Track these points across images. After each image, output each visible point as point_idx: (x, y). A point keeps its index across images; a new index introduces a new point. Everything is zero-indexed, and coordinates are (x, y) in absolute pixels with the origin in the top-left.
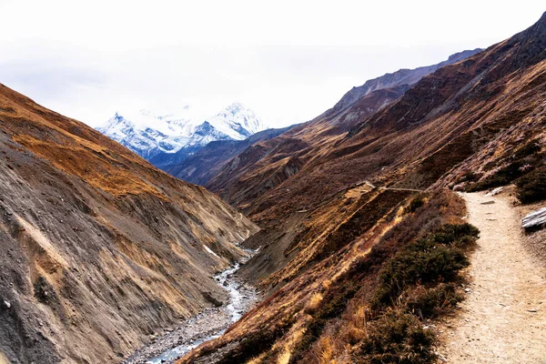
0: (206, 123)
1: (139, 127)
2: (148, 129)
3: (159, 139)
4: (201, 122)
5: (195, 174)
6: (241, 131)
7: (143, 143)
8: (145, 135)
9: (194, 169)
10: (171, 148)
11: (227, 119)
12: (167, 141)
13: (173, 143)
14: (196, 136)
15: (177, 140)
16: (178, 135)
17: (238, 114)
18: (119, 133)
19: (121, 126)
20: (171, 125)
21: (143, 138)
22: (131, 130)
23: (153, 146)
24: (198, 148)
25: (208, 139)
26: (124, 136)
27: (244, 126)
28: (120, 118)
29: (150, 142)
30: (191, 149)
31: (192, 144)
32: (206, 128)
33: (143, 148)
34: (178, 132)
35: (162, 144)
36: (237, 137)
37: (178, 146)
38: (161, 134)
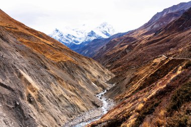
0: (92, 31)
1: (65, 34)
2: (68, 35)
3: (73, 39)
4: (90, 31)
5: (88, 53)
6: (107, 34)
7: (67, 41)
8: (67, 37)
9: (87, 51)
10: (78, 42)
11: (101, 30)
12: (76, 39)
13: (79, 40)
14: (88, 37)
15: (80, 39)
16: (81, 37)
17: (105, 27)
18: (57, 37)
19: (58, 34)
20: (78, 33)
21: (66, 38)
22: (62, 35)
23: (71, 41)
24: (89, 42)
25: (93, 38)
26: (59, 38)
27: (108, 32)
28: (57, 31)
29: (70, 40)
30: (86, 42)
31: (87, 40)
32: (92, 33)
33: (67, 42)
34: (81, 35)
35: (75, 41)
36: (105, 37)
37: (81, 42)
38: (74, 37)
